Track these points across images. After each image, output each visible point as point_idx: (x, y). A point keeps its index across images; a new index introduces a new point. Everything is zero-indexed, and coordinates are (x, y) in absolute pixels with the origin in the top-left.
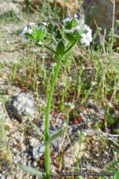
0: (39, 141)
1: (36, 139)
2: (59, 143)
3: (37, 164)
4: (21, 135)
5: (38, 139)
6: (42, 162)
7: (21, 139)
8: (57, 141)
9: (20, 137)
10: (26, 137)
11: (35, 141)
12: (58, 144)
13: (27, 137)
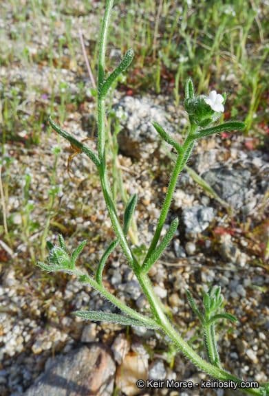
0: (193, 197)
1: (186, 193)
2: (246, 201)
3: (197, 248)
4: (143, 187)
5: (190, 195)
6: (208, 243)
7: (146, 194)
8: (241, 199)
9: (142, 190)
10: (156, 190)
11: (185, 198)
12: (244, 204)
13: (159, 190)
